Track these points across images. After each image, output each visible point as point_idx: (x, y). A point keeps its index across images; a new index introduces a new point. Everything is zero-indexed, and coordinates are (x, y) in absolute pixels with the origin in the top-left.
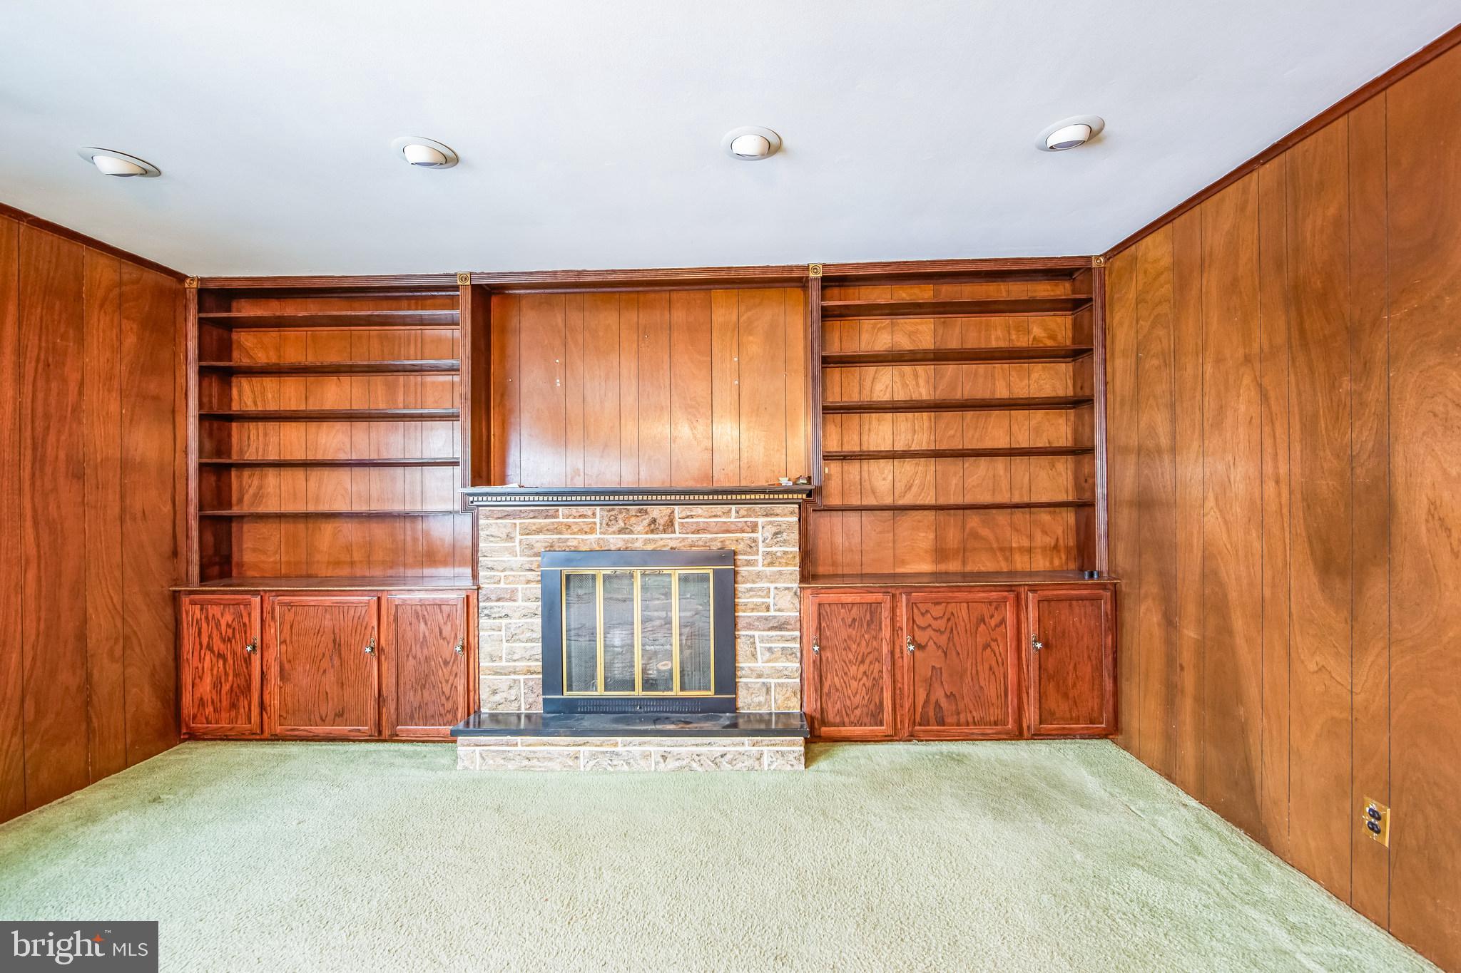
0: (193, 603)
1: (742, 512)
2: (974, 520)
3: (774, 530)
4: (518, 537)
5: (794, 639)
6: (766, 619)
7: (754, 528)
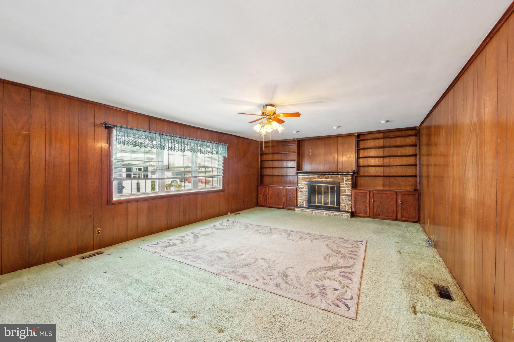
0: (260, 187)
1: (341, 176)
2: (392, 179)
3: (347, 179)
4: (304, 179)
5: (350, 198)
6: (345, 194)
7: (343, 179)
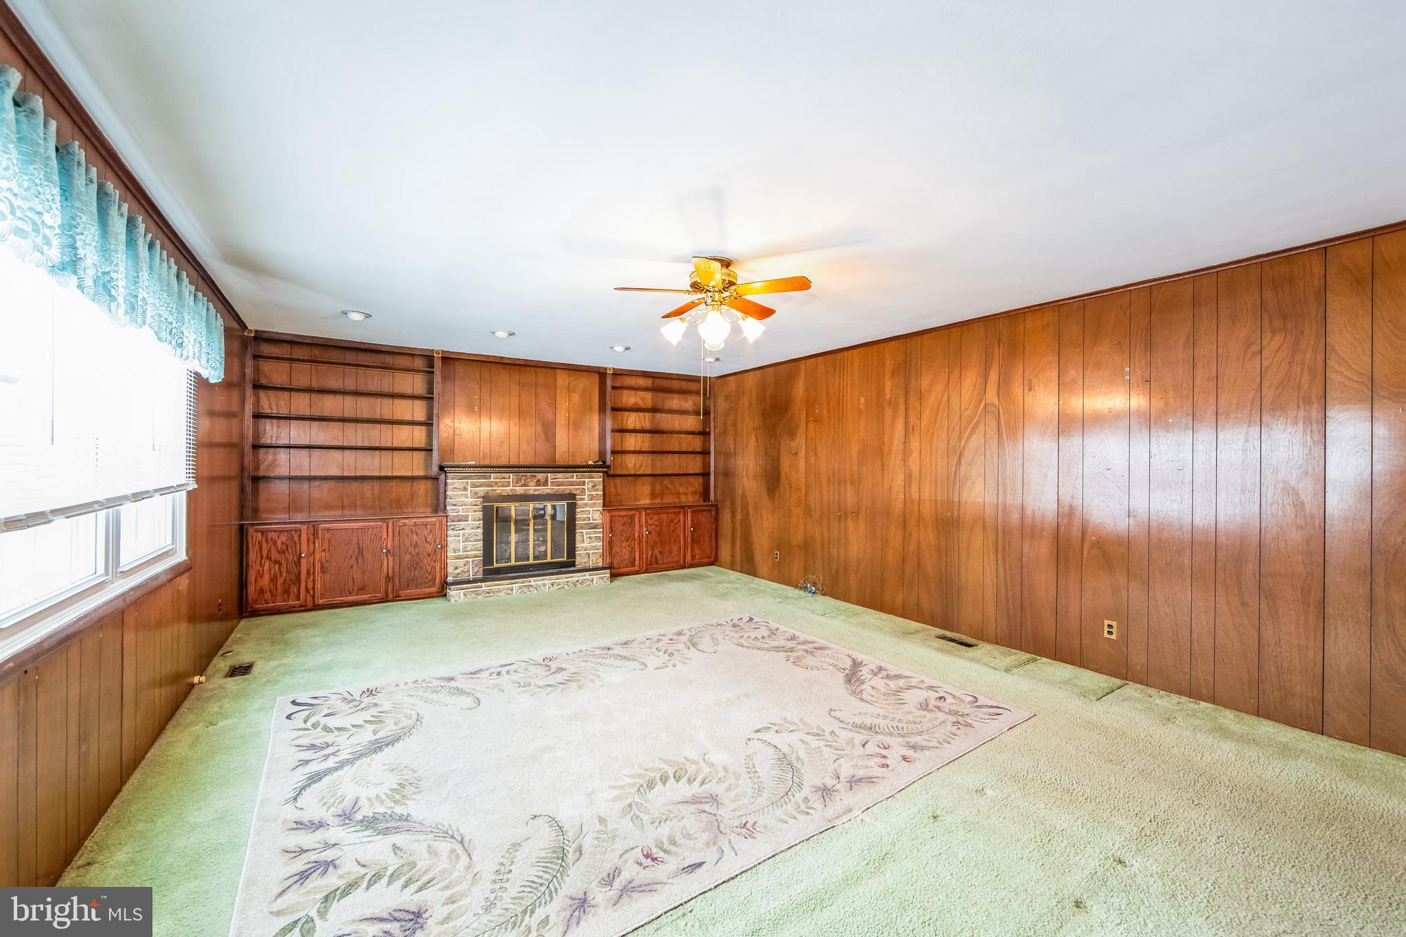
0: (257, 531)
1: (579, 477)
2: (666, 481)
3: (593, 484)
4: (469, 489)
5: (600, 532)
6: (588, 524)
7: (584, 483)
